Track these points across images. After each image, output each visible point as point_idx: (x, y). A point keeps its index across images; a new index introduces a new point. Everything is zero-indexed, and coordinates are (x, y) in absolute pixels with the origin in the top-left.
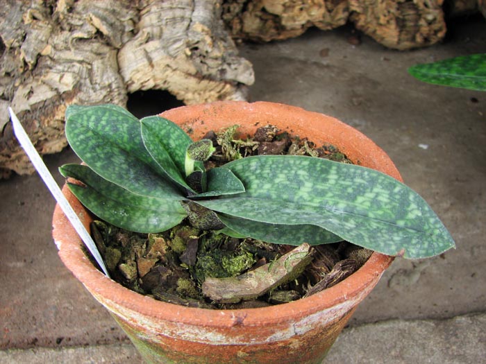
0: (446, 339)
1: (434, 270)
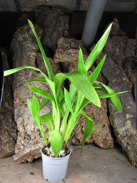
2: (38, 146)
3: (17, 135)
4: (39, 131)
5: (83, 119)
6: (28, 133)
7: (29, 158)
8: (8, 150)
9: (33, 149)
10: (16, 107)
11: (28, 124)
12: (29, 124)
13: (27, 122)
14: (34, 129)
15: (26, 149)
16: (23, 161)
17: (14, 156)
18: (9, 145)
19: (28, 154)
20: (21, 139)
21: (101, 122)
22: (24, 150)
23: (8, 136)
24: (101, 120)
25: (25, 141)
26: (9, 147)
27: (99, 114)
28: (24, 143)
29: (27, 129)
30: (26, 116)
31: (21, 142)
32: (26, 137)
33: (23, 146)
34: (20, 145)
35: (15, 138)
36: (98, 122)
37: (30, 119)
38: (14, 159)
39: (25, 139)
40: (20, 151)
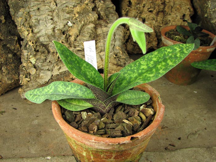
0: (211, 153)
1: (203, 134)
3: (21, 46)
4: (64, 33)
6: (42, 39)
8: (6, 79)
9: (56, 72)
11: (38, 21)
12: (41, 22)
13: (36, 17)
14: (54, 31)
15: (41, 74)
17: (20, 90)
18: (6, 69)
20: (29, 54)
21: (178, 9)
22: (37, 76)
23: (3, 52)
24: (178, 7)
25: (38, 57)
26: (9, 73)
28: (36, 62)
30: (32, 4)
31: (29, 61)
32: (38, 50)
33: (34, 69)
34: (28, 67)
35: (18, 53)
36: (172, 9)
37: (42, 11)
38: (22, 97)
39: (37, 53)
40: (31, 80)
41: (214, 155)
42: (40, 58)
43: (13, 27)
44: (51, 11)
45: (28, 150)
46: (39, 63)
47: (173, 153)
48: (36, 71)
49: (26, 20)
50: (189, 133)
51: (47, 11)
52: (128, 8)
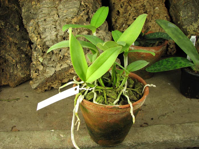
0: (173, 129)
1: (171, 115)
2: (66, 64)
3: (31, 48)
4: (64, 38)
5: (129, 14)
6: (47, 43)
7: (54, 83)
8: (20, 74)
9: (58, 69)
10: (23, 4)
11: (45, 30)
12: (47, 30)
13: (43, 26)
14: (57, 37)
15: (47, 70)
16: (46, 88)
17: (31, 82)
18: (20, 66)
19: (53, 77)
20: (38, 54)
21: (157, 17)
22: (44, 72)
23: (18, 53)
24: (157, 15)
25: (44, 57)
26: (22, 69)
27: (153, 5)
28: (43, 60)
29: (45, 38)
30: (40, 16)
31: (38, 60)
32: (45, 52)
33: (42, 66)
34: (37, 65)
35: (29, 54)
36: (153, 17)
37: (48, 21)
38: (32, 87)
39: (44, 54)
40: (39, 74)
41: (175, 130)
42: (46, 58)
43: (25, 33)
44: (54, 22)
45: (37, 126)
46: (46, 62)
47: (145, 128)
48: (44, 67)
49: (36, 28)
50: (160, 115)
51: (52, 21)
52: (117, 16)
